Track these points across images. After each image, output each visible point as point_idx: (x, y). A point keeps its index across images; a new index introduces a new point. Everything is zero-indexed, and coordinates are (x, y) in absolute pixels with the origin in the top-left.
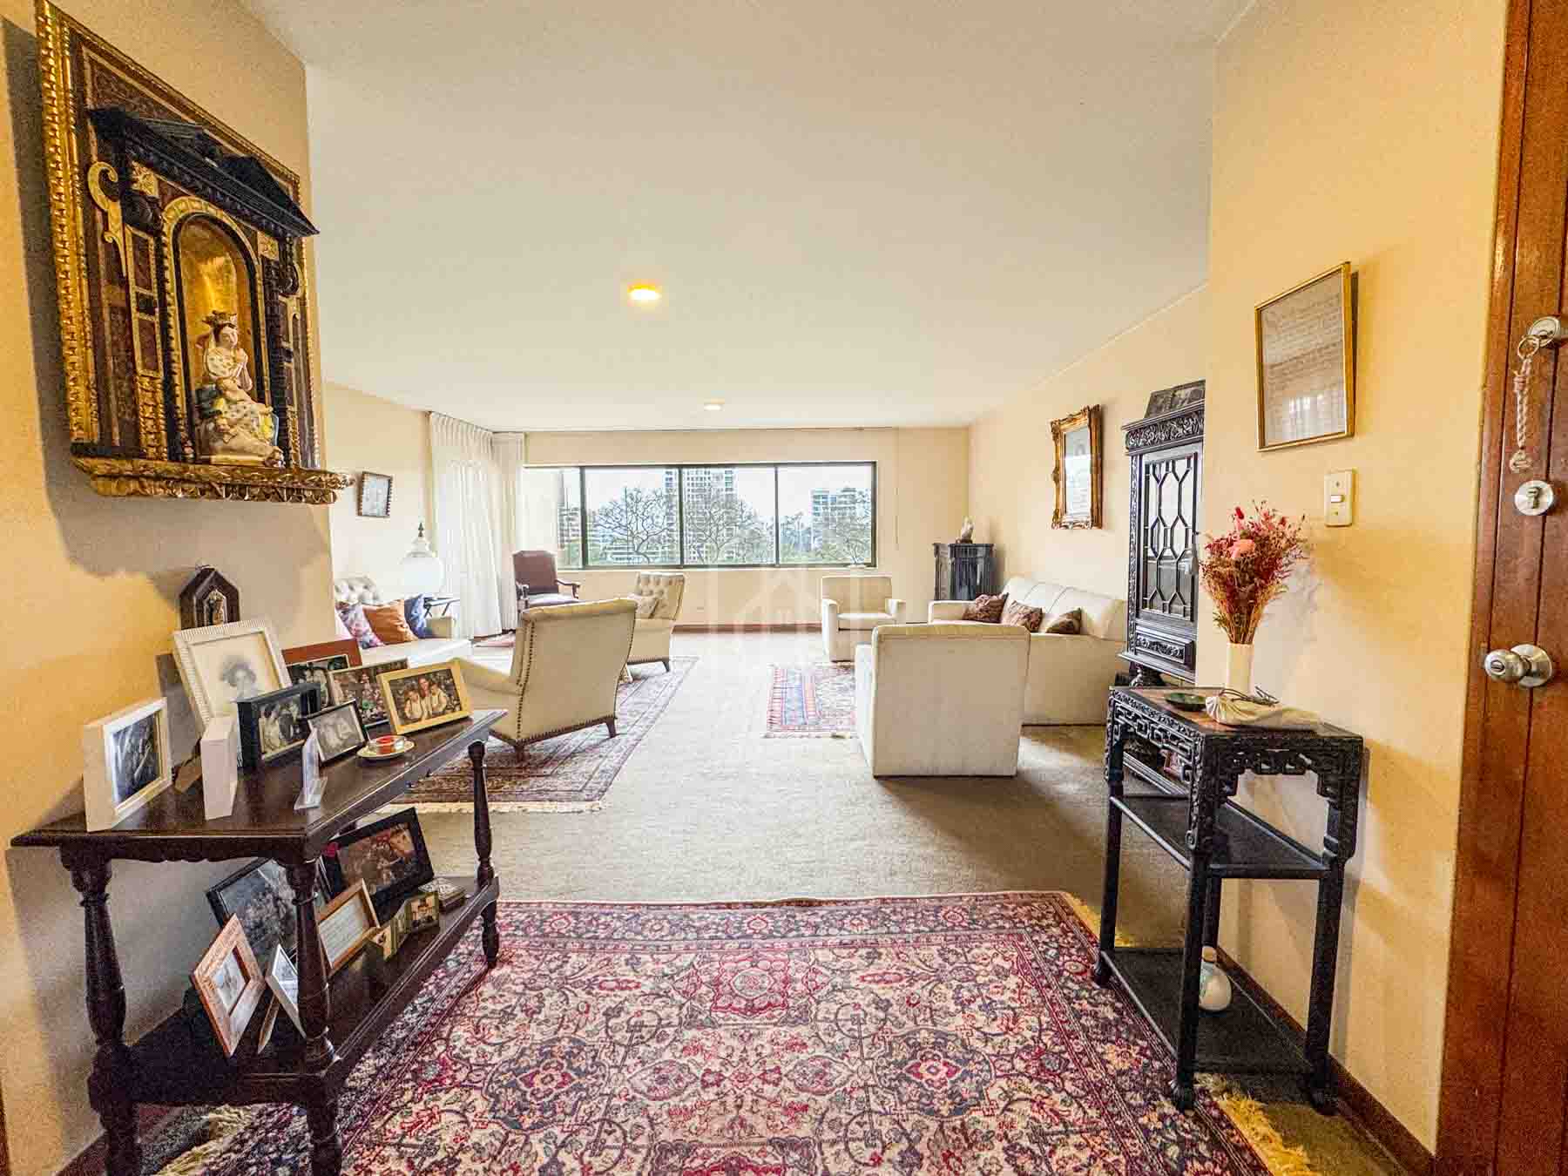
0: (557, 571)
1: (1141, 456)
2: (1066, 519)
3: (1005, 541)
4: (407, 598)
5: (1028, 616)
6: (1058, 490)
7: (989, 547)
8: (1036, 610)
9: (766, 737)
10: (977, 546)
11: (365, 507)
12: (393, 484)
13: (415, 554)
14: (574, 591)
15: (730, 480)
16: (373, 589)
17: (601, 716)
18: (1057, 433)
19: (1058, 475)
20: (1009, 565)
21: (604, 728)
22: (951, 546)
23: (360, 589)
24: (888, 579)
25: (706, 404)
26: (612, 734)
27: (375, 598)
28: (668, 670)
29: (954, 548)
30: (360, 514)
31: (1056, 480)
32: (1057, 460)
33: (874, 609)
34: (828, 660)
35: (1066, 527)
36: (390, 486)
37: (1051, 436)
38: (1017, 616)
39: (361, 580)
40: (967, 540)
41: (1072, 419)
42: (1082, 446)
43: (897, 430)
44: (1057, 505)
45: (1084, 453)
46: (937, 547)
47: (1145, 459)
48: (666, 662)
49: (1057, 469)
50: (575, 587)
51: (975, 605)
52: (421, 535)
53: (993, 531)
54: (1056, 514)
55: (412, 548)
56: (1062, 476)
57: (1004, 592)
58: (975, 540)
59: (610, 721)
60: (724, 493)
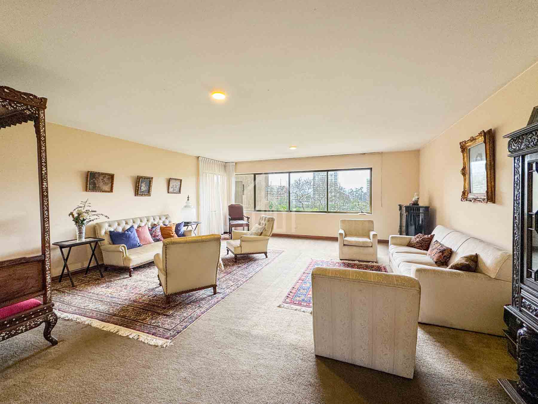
0: (244, 212)
1: (523, 157)
2: (470, 196)
3: (437, 204)
4: (177, 223)
5: (443, 252)
6: (465, 180)
7: (427, 209)
8: (448, 249)
9: (279, 307)
10: (420, 207)
11: (171, 190)
12: (182, 182)
13: (186, 207)
14: (248, 220)
15: (336, 176)
16: (169, 219)
17: (210, 284)
18: (464, 148)
19: (465, 172)
20: (438, 218)
21: (211, 290)
22: (405, 207)
23: (163, 219)
24: (372, 222)
25: (290, 147)
26: (215, 293)
27: (169, 222)
28: (267, 257)
29: (407, 208)
30: (168, 192)
31: (464, 174)
32: (464, 164)
33: (363, 236)
34: (339, 259)
35: (471, 201)
36: (181, 183)
37: (460, 150)
38: (436, 250)
39: (165, 216)
40: (416, 203)
41: (473, 139)
42: (480, 155)
43: (381, 154)
44: (464, 188)
45: (482, 160)
46: (401, 207)
47: (527, 159)
48: (266, 253)
49: (464, 169)
50: (248, 218)
51: (414, 239)
52: (188, 200)
53: (430, 200)
54: (464, 193)
55: (185, 204)
56: (468, 172)
57: (432, 234)
58: (421, 204)
59: (214, 287)
60: (334, 180)
